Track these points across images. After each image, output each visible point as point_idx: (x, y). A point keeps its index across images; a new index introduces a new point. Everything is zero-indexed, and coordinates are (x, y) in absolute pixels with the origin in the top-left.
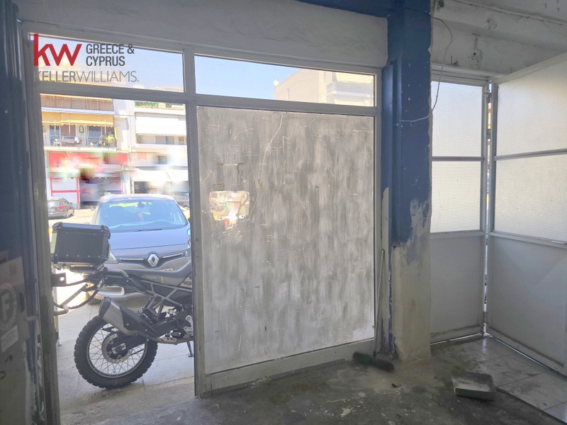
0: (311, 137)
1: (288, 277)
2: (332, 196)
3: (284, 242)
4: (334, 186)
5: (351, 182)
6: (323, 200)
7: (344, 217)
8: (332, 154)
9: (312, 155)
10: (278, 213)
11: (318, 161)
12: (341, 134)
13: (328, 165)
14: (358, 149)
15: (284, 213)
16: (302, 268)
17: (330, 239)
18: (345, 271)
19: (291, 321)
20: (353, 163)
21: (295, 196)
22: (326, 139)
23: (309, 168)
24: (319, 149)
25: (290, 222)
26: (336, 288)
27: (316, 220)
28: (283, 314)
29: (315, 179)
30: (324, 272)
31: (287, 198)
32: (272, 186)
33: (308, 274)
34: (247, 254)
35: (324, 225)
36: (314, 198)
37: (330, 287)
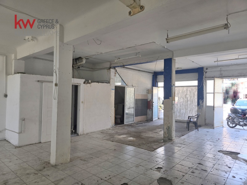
0: (187, 90)
1: (183, 109)
2: (190, 98)
3: (183, 104)
4: (191, 97)
5: (194, 97)
6: (189, 99)
7: (192, 102)
8: (190, 92)
9: (187, 93)
10: (182, 100)
11: (188, 93)
12: (192, 90)
13: (190, 94)
14: (195, 92)
15: (183, 100)
16: (185, 108)
17: (190, 105)
18: (192, 110)
19: (183, 115)
20: (194, 94)
21: (184, 98)
22: (189, 90)
23: (187, 94)
24: (188, 92)
25: (184, 102)
26: (191, 112)
27: (188, 101)
28: (182, 114)
29: (187, 96)
30: (189, 109)
31: (183, 98)
32: (181, 97)
33: (186, 109)
34: (177, 105)
35: (189, 102)
36: (187, 98)
37: (190, 112)
